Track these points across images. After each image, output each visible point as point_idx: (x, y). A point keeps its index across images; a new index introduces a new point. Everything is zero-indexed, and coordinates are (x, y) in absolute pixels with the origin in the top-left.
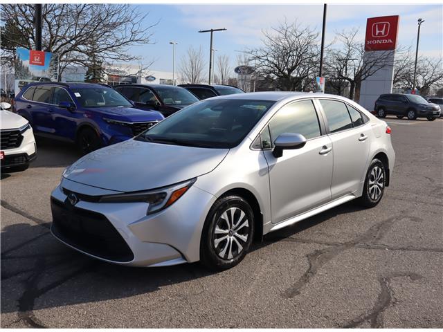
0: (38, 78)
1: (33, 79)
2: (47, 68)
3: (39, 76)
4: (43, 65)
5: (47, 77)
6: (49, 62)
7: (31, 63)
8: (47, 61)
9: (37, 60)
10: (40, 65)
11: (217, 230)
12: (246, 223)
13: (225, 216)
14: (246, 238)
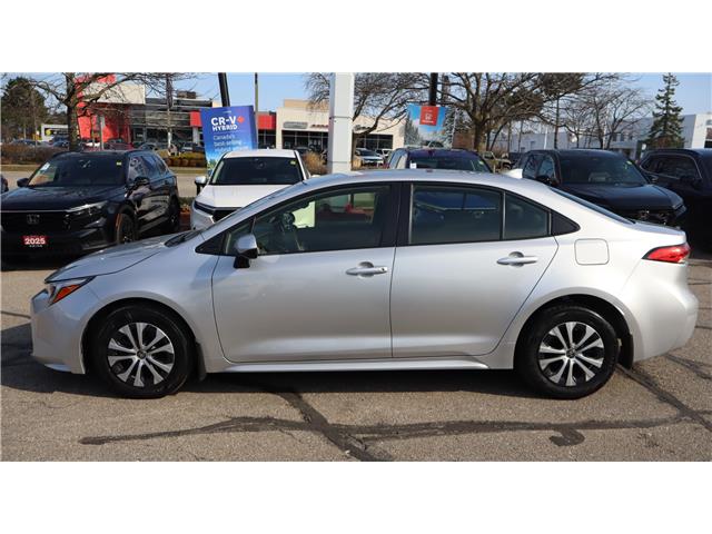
0: (427, 143)
1: (422, 144)
2: (440, 128)
3: (427, 139)
4: (435, 124)
5: (439, 140)
6: (443, 120)
7: (421, 123)
8: (441, 120)
9: (428, 117)
10: (430, 124)
11: (113, 345)
12: (170, 348)
13: (126, 330)
14: (168, 368)
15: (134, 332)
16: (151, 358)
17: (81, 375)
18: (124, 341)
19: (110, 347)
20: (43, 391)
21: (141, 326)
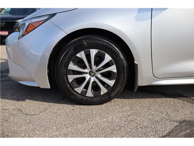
11: (72, 66)
12: (113, 69)
13: (81, 55)
14: (111, 83)
15: (88, 56)
16: (99, 76)
17: (48, 89)
18: (80, 63)
19: (69, 68)
20: (18, 100)
21: (93, 52)
